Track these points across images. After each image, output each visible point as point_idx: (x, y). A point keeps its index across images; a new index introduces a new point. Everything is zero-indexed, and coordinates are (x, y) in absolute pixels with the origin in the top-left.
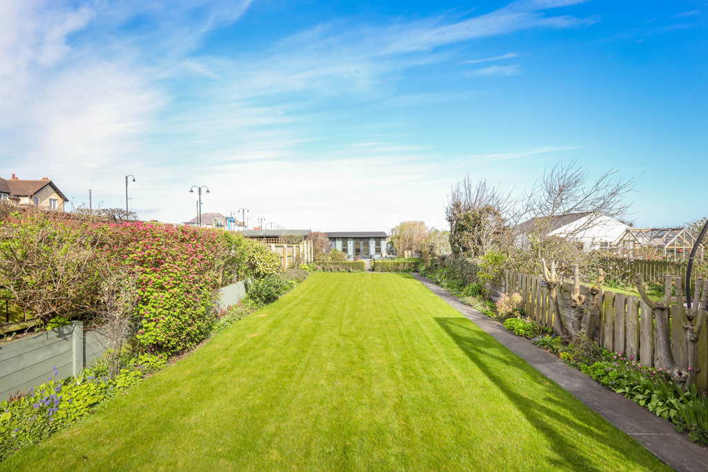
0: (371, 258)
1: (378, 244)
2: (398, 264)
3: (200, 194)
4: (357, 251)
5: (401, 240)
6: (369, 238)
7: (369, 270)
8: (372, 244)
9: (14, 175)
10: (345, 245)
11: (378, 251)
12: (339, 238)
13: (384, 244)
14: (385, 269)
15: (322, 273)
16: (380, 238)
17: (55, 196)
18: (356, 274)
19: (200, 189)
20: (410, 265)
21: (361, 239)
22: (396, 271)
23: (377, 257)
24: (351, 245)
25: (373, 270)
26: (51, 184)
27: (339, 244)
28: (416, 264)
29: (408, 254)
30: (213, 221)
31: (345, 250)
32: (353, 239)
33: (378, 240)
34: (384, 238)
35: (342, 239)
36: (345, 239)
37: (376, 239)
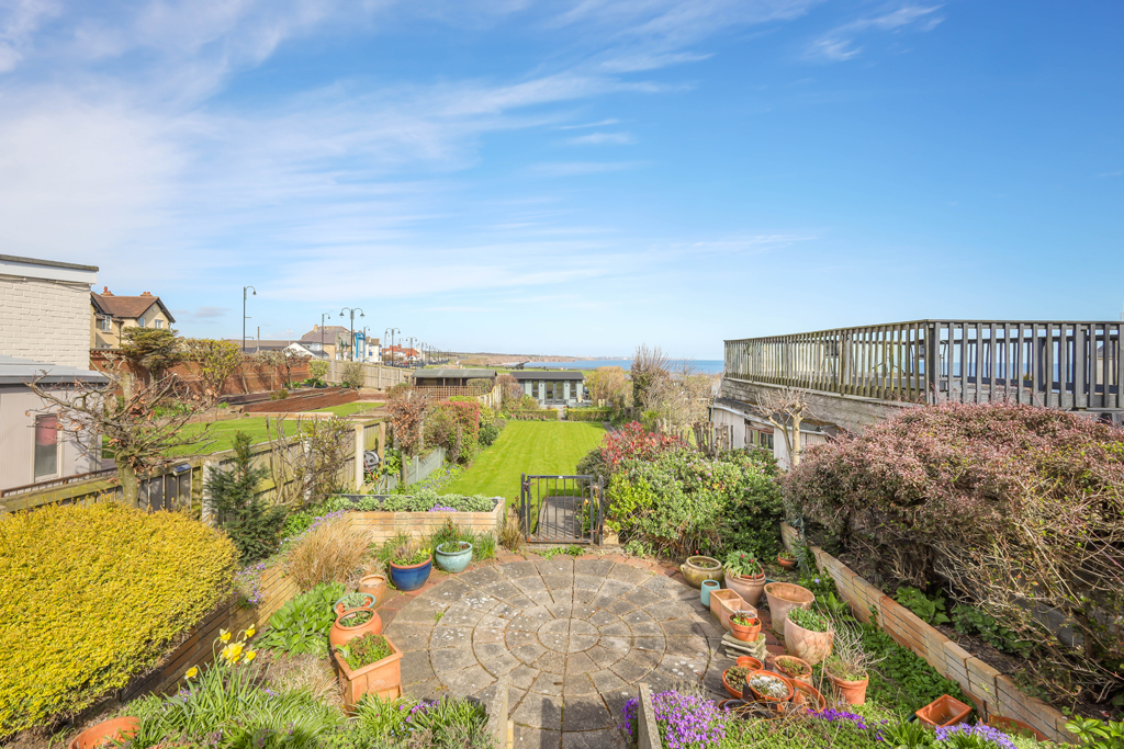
0: (565, 403)
1: (573, 387)
2: (590, 413)
3: (352, 318)
4: (549, 393)
5: (596, 388)
6: (563, 381)
7: (563, 419)
8: (567, 388)
9: (106, 288)
10: (535, 388)
11: (573, 395)
12: (528, 380)
13: (579, 387)
14: (578, 418)
15: (517, 422)
16: (576, 381)
17: (160, 316)
18: (549, 423)
19: (352, 312)
20: (602, 414)
21: (554, 381)
22: (588, 420)
23: (571, 402)
24: (542, 388)
25: (566, 418)
26: (158, 302)
27: (528, 387)
28: (608, 413)
29: (601, 402)
30: (336, 339)
31: (535, 394)
32: (546, 381)
33: (574, 382)
34: (580, 380)
35: (533, 380)
36: (535, 381)
37: (571, 381)
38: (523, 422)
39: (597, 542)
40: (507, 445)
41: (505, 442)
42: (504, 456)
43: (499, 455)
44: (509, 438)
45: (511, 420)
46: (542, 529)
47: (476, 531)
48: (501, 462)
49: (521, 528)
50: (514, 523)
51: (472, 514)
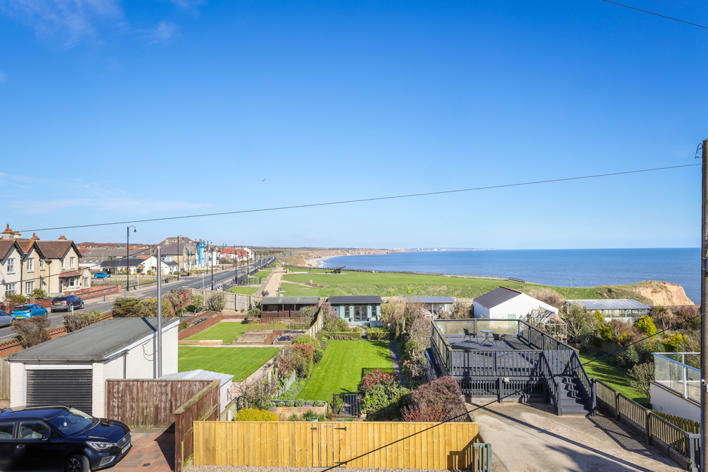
0: (368, 320)
1: (374, 309)
4: (357, 313)
6: (367, 304)
8: (370, 309)
10: (347, 309)
11: (374, 314)
12: (342, 305)
13: (378, 308)
15: (334, 342)
18: (355, 342)
21: (360, 305)
23: (372, 319)
24: (352, 309)
25: (366, 337)
27: (342, 309)
28: (393, 334)
29: (390, 325)
31: (347, 315)
32: (354, 304)
33: (374, 305)
34: (379, 304)
35: (345, 305)
36: (347, 305)
37: (372, 304)
38: (338, 341)
39: (359, 417)
40: (328, 363)
41: (327, 360)
42: (326, 371)
43: (324, 370)
44: (329, 357)
45: (330, 340)
46: (340, 413)
47: (318, 413)
48: (325, 376)
49: (333, 412)
50: (330, 410)
51: (317, 408)
